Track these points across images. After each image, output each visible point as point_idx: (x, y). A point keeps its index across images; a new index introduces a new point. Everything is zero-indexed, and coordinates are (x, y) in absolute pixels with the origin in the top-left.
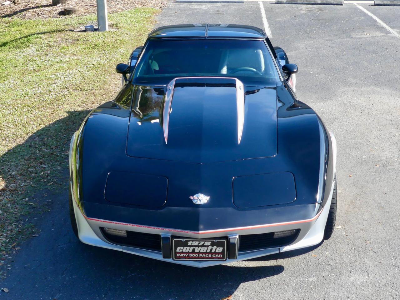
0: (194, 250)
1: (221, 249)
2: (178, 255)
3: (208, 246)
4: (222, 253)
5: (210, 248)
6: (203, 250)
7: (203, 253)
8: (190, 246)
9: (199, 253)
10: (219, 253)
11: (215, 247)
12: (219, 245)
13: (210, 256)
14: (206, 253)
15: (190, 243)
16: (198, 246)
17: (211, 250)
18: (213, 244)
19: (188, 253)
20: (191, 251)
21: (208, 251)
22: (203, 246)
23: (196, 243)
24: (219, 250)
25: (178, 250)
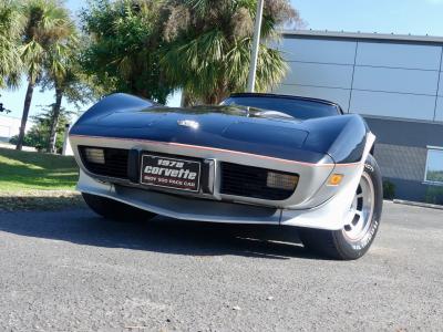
0: (164, 172)
1: (195, 174)
2: (146, 178)
3: (179, 169)
4: (195, 181)
5: (182, 171)
6: (174, 173)
7: (173, 178)
8: (161, 166)
9: (169, 177)
10: (192, 181)
11: (187, 172)
12: (192, 168)
13: (180, 183)
14: (176, 179)
15: (160, 162)
16: (168, 167)
17: (183, 174)
18: (185, 168)
19: (157, 176)
20: (160, 173)
21: (180, 176)
22: (174, 168)
23: (167, 163)
24: (192, 176)
25: (146, 171)
